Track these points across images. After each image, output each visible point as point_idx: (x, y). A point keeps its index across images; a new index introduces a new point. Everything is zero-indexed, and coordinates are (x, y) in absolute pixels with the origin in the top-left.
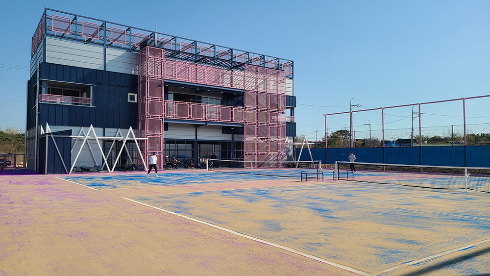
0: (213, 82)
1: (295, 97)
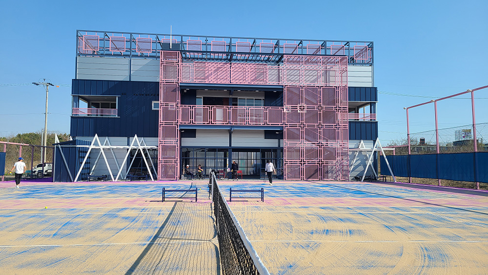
0: (252, 80)
1: (376, 88)
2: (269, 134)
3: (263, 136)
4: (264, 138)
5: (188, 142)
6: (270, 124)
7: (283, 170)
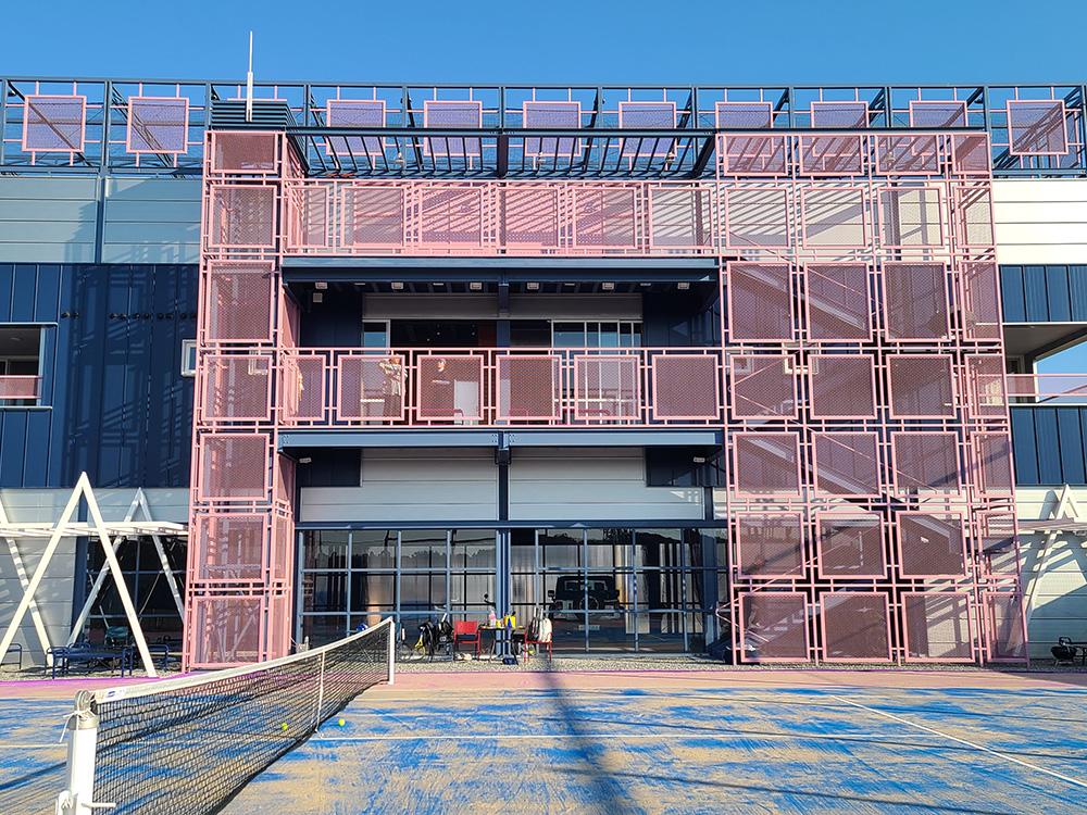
2: (666, 465)
3: (639, 474)
4: (643, 483)
5: (329, 504)
6: (666, 418)
7: (729, 615)
